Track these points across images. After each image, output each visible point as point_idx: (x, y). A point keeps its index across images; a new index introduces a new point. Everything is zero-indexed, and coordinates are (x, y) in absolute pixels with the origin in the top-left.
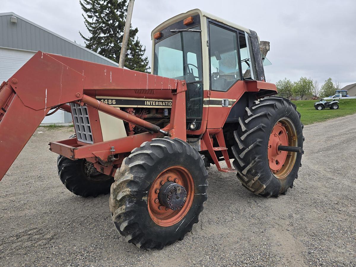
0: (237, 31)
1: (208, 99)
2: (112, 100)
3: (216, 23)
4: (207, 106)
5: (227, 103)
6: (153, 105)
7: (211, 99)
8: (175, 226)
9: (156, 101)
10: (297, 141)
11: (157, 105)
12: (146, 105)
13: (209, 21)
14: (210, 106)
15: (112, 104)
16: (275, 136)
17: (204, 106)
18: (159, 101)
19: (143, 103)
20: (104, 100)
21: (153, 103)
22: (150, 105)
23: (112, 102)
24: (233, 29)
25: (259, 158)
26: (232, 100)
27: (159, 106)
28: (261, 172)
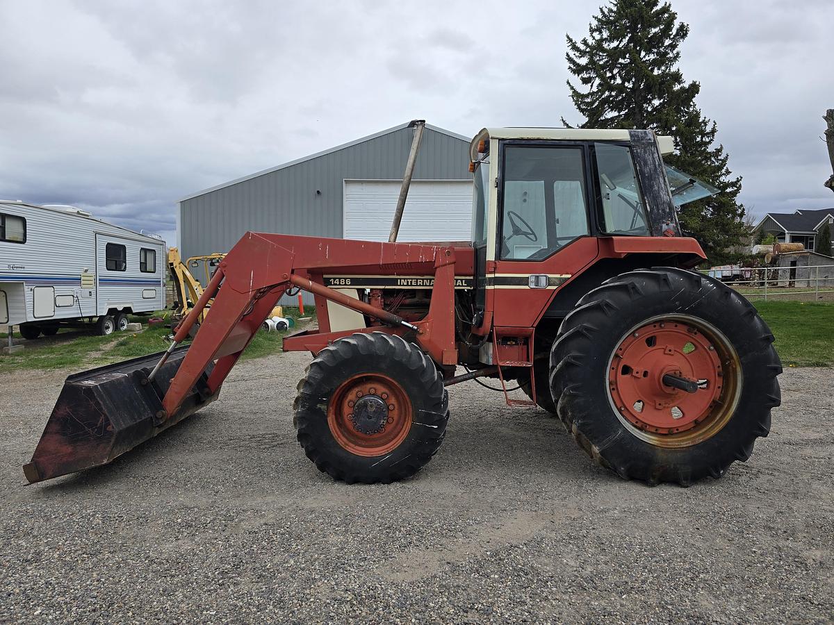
0: (584, 144)
1: (492, 276)
2: (345, 279)
3: (523, 142)
4: (491, 287)
5: (543, 281)
6: (411, 285)
7: (497, 275)
8: (373, 459)
9: (417, 279)
10: (739, 369)
11: (420, 285)
12: (400, 285)
13: (505, 144)
14: (497, 287)
15: (345, 285)
16: (665, 354)
17: (488, 287)
18: (423, 280)
19: (394, 282)
20: (335, 279)
21: (411, 282)
22: (408, 285)
23: (345, 282)
24: (573, 143)
25: (573, 389)
26: (558, 276)
27: (423, 285)
28: (584, 418)
